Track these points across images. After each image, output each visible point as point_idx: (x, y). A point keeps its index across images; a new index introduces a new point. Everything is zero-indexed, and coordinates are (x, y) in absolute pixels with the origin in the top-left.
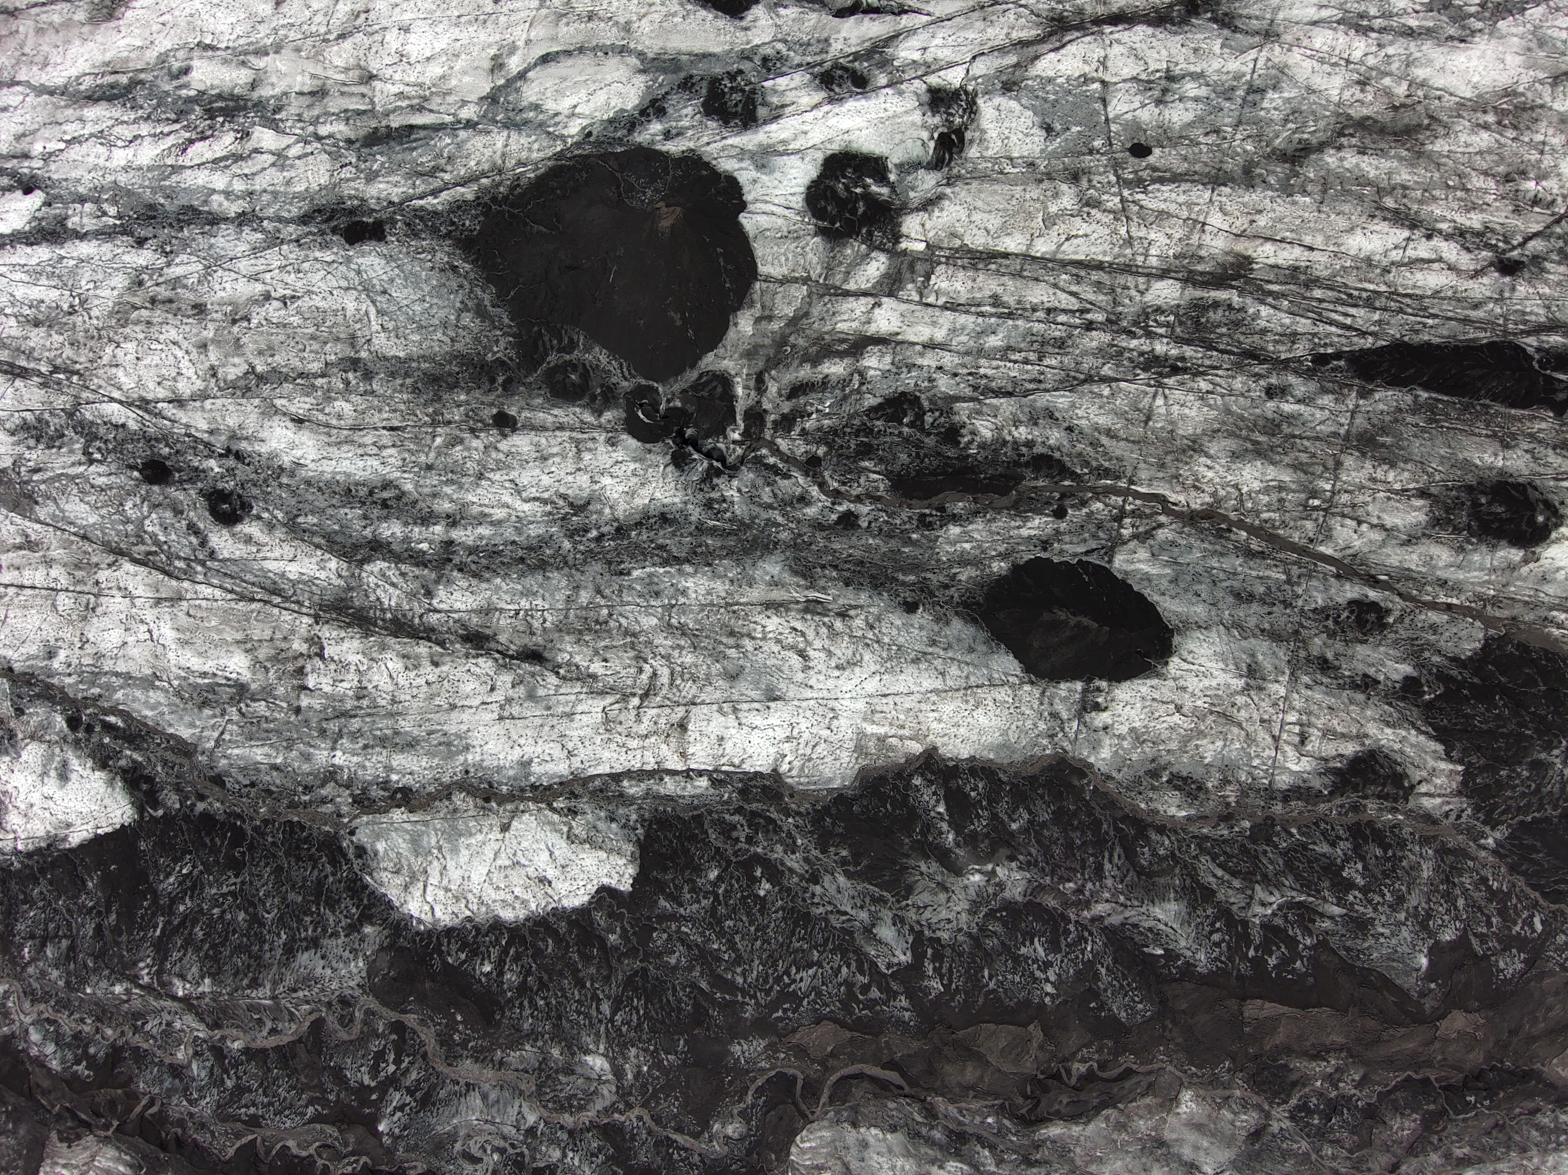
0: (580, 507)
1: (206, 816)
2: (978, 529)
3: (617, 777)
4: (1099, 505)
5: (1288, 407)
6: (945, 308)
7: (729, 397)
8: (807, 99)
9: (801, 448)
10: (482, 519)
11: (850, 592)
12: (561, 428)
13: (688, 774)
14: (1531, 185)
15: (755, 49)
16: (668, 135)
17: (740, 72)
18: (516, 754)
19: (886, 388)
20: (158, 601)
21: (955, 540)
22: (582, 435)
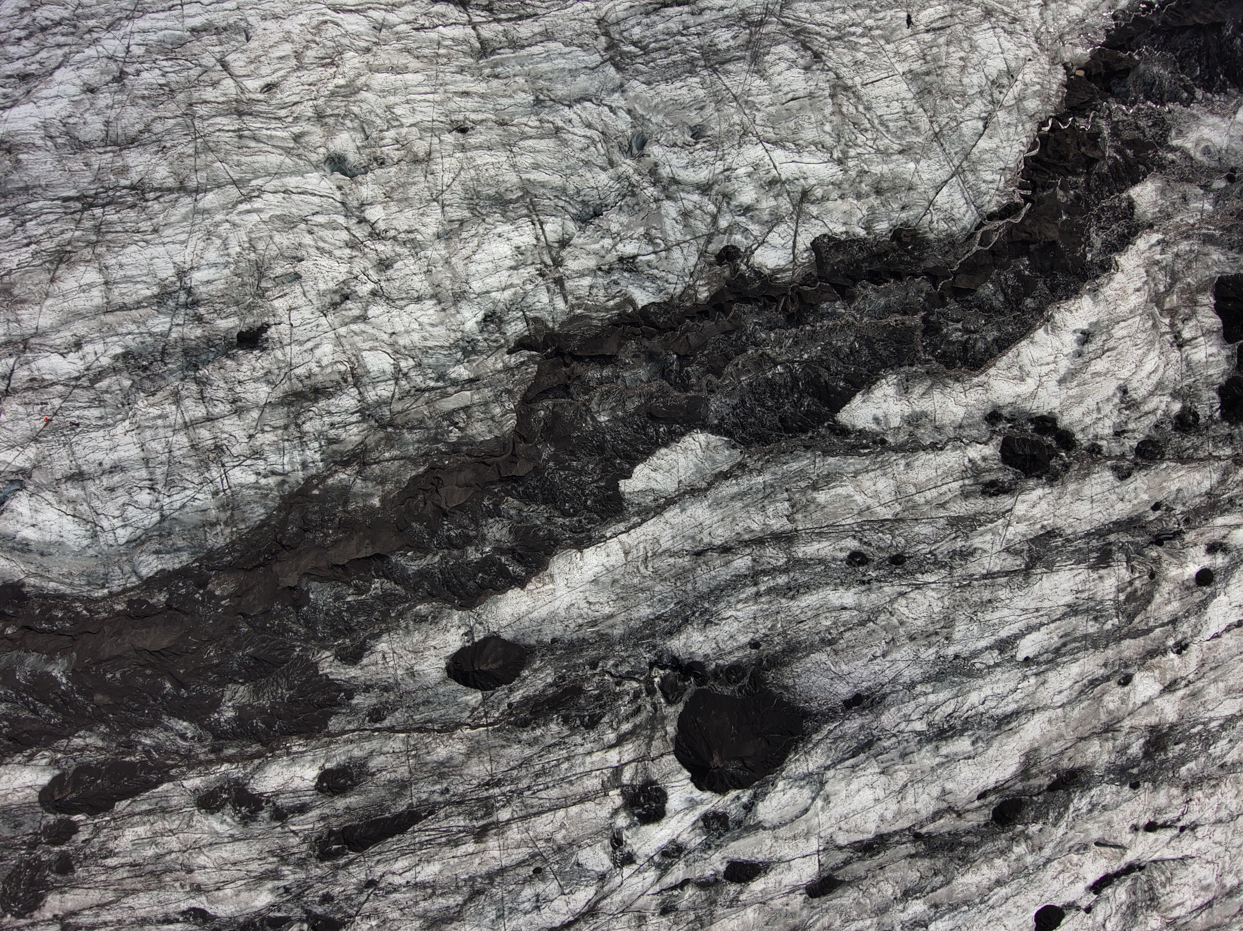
0: (707, 622)
1: (805, 432)
2: (540, 685)
3: (644, 521)
4: (496, 715)
5: (437, 787)
6: (591, 771)
7: (665, 696)
8: (684, 837)
9: (627, 686)
10: (746, 600)
11: (581, 636)
12: (730, 653)
13: (615, 535)
14: (374, 923)
15: (716, 850)
16: (738, 798)
17: (718, 838)
18: (689, 512)
19: (600, 728)
20: (868, 508)
21: (548, 676)
22: (720, 653)
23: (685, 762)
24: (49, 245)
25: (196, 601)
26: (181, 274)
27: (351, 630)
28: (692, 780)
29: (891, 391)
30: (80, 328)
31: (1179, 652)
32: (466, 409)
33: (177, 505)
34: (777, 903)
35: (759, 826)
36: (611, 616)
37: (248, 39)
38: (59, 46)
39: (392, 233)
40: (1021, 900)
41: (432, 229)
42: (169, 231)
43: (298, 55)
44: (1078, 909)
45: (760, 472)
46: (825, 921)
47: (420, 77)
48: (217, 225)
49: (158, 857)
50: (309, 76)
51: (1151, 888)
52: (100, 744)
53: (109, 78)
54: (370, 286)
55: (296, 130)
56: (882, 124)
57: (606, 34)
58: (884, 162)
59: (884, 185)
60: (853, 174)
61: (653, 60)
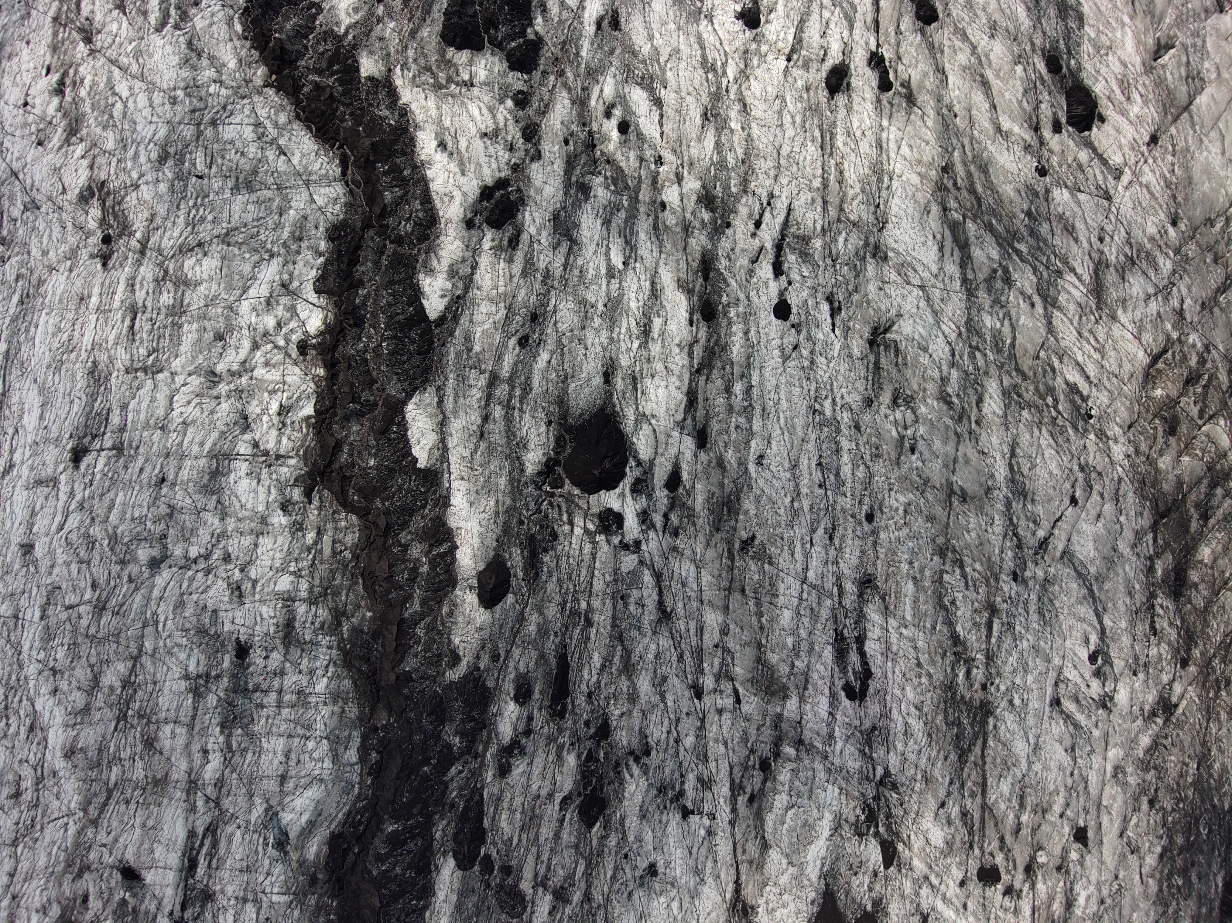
0: (524, 445)
1: (433, 342)
2: (519, 558)
3: (448, 461)
4: (526, 589)
5: (552, 637)
6: (581, 546)
7: (558, 487)
8: (639, 507)
9: (543, 508)
10: (521, 418)
11: (501, 523)
12: (548, 439)
13: (450, 481)
14: (612, 701)
15: (654, 491)
16: (631, 467)
17: (648, 487)
18: (454, 432)
19: (559, 532)
20: (495, 323)
21: (516, 552)
22: (546, 445)
23: (596, 491)
24: (139, 748)
25: (384, 737)
26: (187, 677)
27: (440, 655)
28: (608, 490)
29: (428, 280)
30: (196, 747)
31: (662, 164)
32: (334, 542)
33: (323, 727)
34: (699, 468)
35: (652, 462)
36: (497, 501)
37: (60, 588)
38: (20, 701)
39: (209, 546)
40: (763, 323)
41: (216, 521)
42: (159, 675)
43: (81, 562)
44: (786, 289)
45: (447, 379)
46: (721, 444)
47: (121, 494)
48: (165, 646)
49: (523, 812)
50: (96, 560)
51: (798, 237)
52: (445, 822)
53: (52, 678)
54: (237, 571)
55: (125, 579)
56: (258, 220)
57: (137, 370)
58: (283, 228)
59: (297, 234)
60: (282, 251)
61: (164, 347)
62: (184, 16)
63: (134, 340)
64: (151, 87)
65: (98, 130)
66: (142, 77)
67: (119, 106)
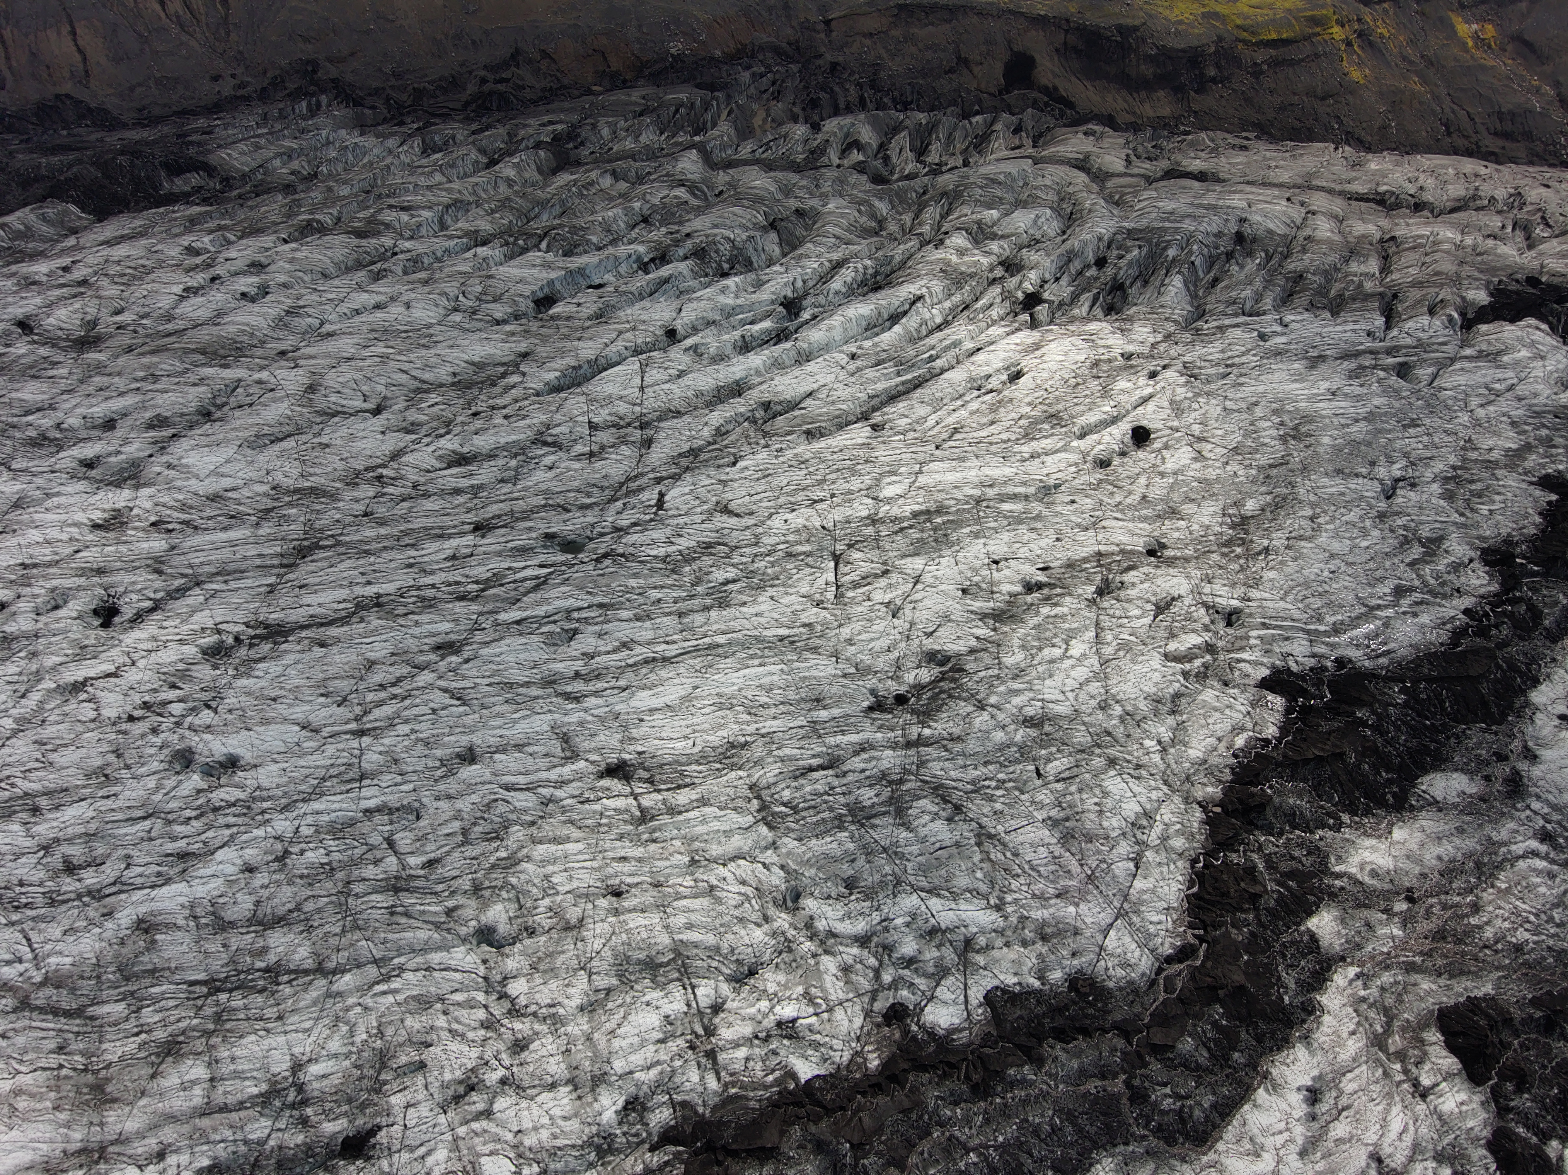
24: (161, 1034)
26: (297, 1067)
30: (169, 1135)
37: (418, 818)
38: (228, 826)
39: (533, 1008)
41: (576, 1001)
42: (294, 1018)
43: (464, 831)
47: (579, 846)
48: (347, 1009)
50: (471, 851)
53: (271, 858)
54: (501, 1073)
55: (450, 903)
56: (1032, 868)
57: (759, 797)
58: (1044, 907)
59: (1049, 930)
60: (1014, 920)
61: (804, 818)
62: (1202, 676)
63: (796, 778)
64: (1101, 676)
65: (1016, 642)
66: (1104, 663)
67: (1057, 652)
